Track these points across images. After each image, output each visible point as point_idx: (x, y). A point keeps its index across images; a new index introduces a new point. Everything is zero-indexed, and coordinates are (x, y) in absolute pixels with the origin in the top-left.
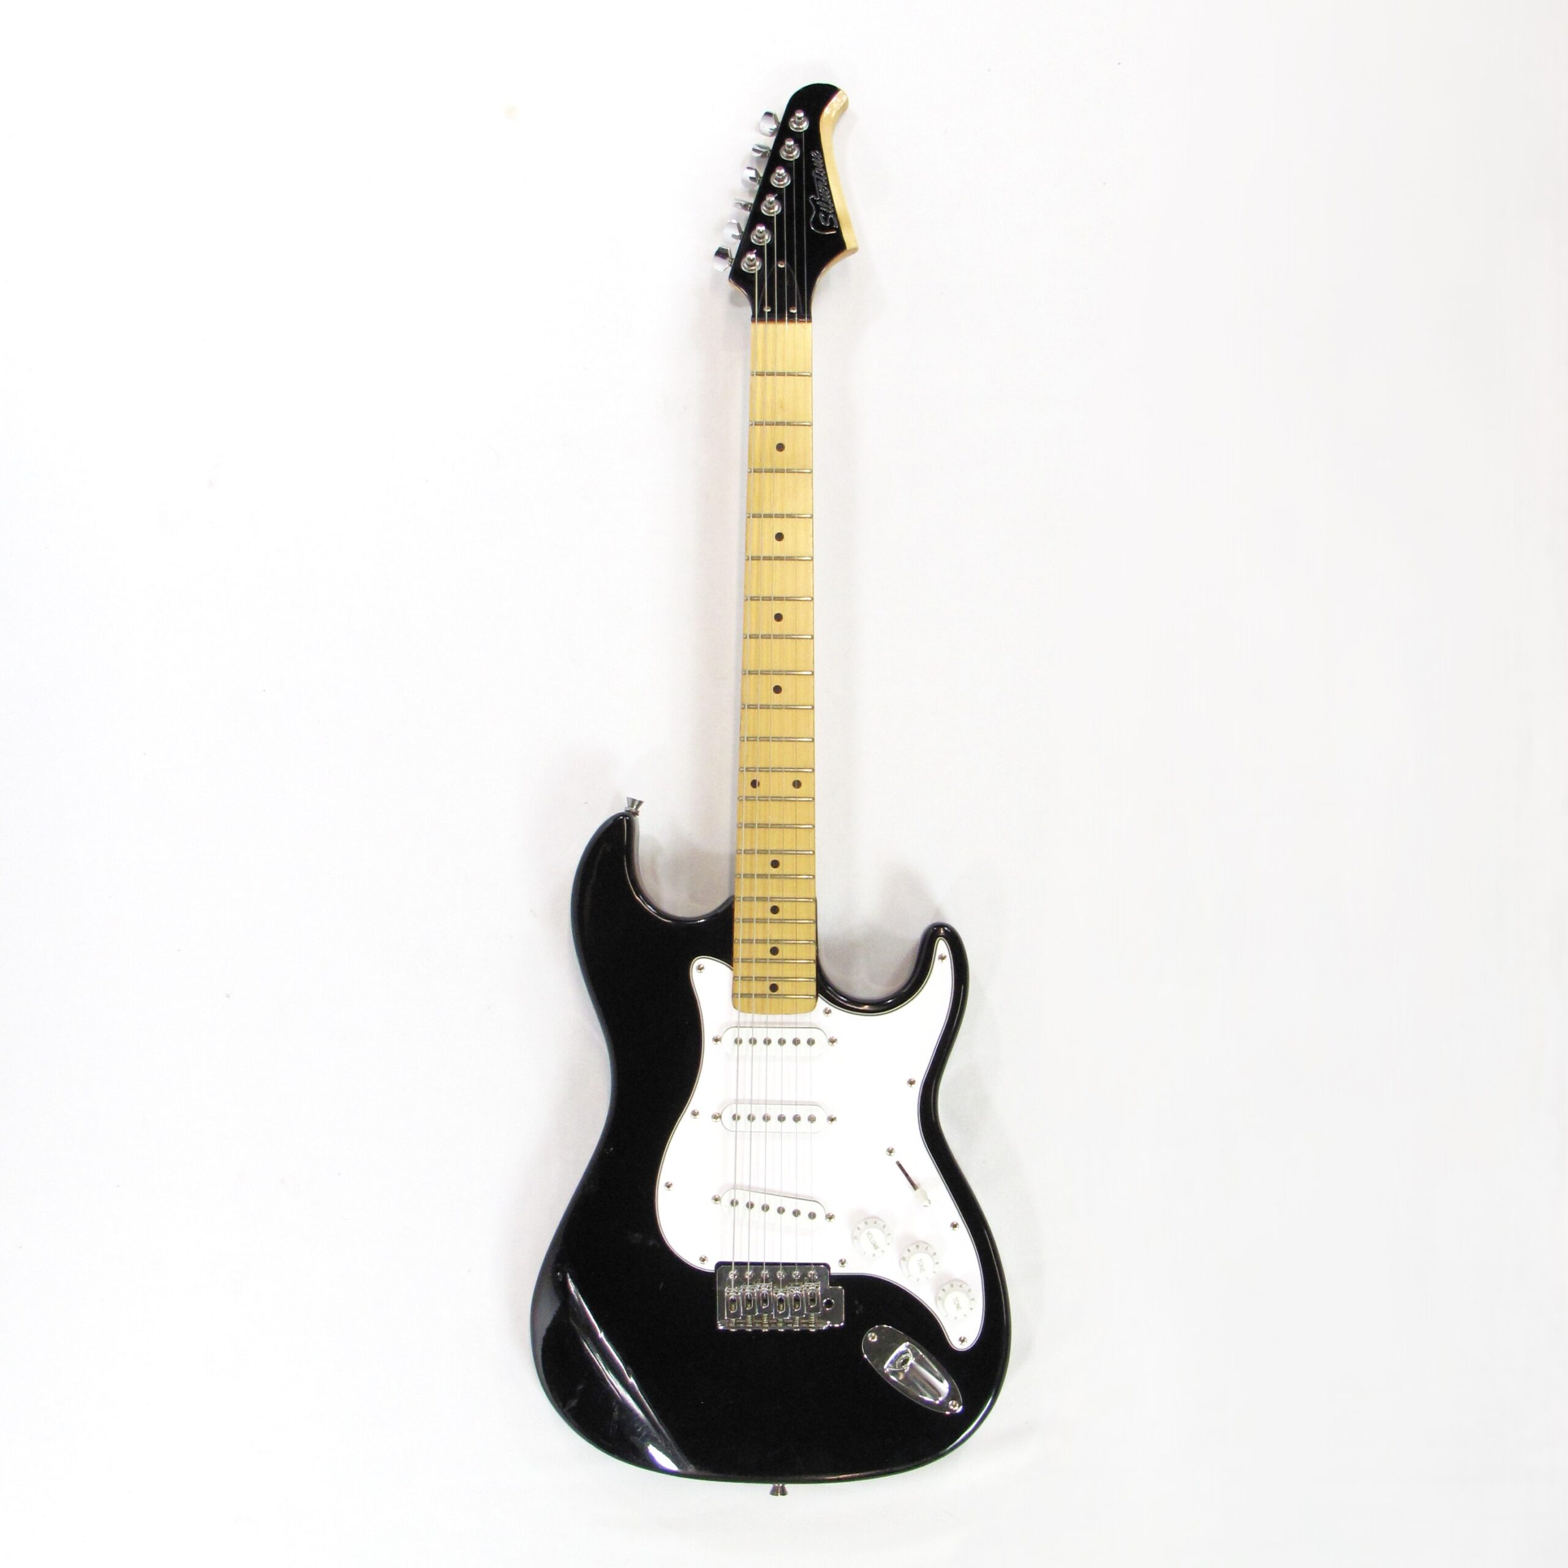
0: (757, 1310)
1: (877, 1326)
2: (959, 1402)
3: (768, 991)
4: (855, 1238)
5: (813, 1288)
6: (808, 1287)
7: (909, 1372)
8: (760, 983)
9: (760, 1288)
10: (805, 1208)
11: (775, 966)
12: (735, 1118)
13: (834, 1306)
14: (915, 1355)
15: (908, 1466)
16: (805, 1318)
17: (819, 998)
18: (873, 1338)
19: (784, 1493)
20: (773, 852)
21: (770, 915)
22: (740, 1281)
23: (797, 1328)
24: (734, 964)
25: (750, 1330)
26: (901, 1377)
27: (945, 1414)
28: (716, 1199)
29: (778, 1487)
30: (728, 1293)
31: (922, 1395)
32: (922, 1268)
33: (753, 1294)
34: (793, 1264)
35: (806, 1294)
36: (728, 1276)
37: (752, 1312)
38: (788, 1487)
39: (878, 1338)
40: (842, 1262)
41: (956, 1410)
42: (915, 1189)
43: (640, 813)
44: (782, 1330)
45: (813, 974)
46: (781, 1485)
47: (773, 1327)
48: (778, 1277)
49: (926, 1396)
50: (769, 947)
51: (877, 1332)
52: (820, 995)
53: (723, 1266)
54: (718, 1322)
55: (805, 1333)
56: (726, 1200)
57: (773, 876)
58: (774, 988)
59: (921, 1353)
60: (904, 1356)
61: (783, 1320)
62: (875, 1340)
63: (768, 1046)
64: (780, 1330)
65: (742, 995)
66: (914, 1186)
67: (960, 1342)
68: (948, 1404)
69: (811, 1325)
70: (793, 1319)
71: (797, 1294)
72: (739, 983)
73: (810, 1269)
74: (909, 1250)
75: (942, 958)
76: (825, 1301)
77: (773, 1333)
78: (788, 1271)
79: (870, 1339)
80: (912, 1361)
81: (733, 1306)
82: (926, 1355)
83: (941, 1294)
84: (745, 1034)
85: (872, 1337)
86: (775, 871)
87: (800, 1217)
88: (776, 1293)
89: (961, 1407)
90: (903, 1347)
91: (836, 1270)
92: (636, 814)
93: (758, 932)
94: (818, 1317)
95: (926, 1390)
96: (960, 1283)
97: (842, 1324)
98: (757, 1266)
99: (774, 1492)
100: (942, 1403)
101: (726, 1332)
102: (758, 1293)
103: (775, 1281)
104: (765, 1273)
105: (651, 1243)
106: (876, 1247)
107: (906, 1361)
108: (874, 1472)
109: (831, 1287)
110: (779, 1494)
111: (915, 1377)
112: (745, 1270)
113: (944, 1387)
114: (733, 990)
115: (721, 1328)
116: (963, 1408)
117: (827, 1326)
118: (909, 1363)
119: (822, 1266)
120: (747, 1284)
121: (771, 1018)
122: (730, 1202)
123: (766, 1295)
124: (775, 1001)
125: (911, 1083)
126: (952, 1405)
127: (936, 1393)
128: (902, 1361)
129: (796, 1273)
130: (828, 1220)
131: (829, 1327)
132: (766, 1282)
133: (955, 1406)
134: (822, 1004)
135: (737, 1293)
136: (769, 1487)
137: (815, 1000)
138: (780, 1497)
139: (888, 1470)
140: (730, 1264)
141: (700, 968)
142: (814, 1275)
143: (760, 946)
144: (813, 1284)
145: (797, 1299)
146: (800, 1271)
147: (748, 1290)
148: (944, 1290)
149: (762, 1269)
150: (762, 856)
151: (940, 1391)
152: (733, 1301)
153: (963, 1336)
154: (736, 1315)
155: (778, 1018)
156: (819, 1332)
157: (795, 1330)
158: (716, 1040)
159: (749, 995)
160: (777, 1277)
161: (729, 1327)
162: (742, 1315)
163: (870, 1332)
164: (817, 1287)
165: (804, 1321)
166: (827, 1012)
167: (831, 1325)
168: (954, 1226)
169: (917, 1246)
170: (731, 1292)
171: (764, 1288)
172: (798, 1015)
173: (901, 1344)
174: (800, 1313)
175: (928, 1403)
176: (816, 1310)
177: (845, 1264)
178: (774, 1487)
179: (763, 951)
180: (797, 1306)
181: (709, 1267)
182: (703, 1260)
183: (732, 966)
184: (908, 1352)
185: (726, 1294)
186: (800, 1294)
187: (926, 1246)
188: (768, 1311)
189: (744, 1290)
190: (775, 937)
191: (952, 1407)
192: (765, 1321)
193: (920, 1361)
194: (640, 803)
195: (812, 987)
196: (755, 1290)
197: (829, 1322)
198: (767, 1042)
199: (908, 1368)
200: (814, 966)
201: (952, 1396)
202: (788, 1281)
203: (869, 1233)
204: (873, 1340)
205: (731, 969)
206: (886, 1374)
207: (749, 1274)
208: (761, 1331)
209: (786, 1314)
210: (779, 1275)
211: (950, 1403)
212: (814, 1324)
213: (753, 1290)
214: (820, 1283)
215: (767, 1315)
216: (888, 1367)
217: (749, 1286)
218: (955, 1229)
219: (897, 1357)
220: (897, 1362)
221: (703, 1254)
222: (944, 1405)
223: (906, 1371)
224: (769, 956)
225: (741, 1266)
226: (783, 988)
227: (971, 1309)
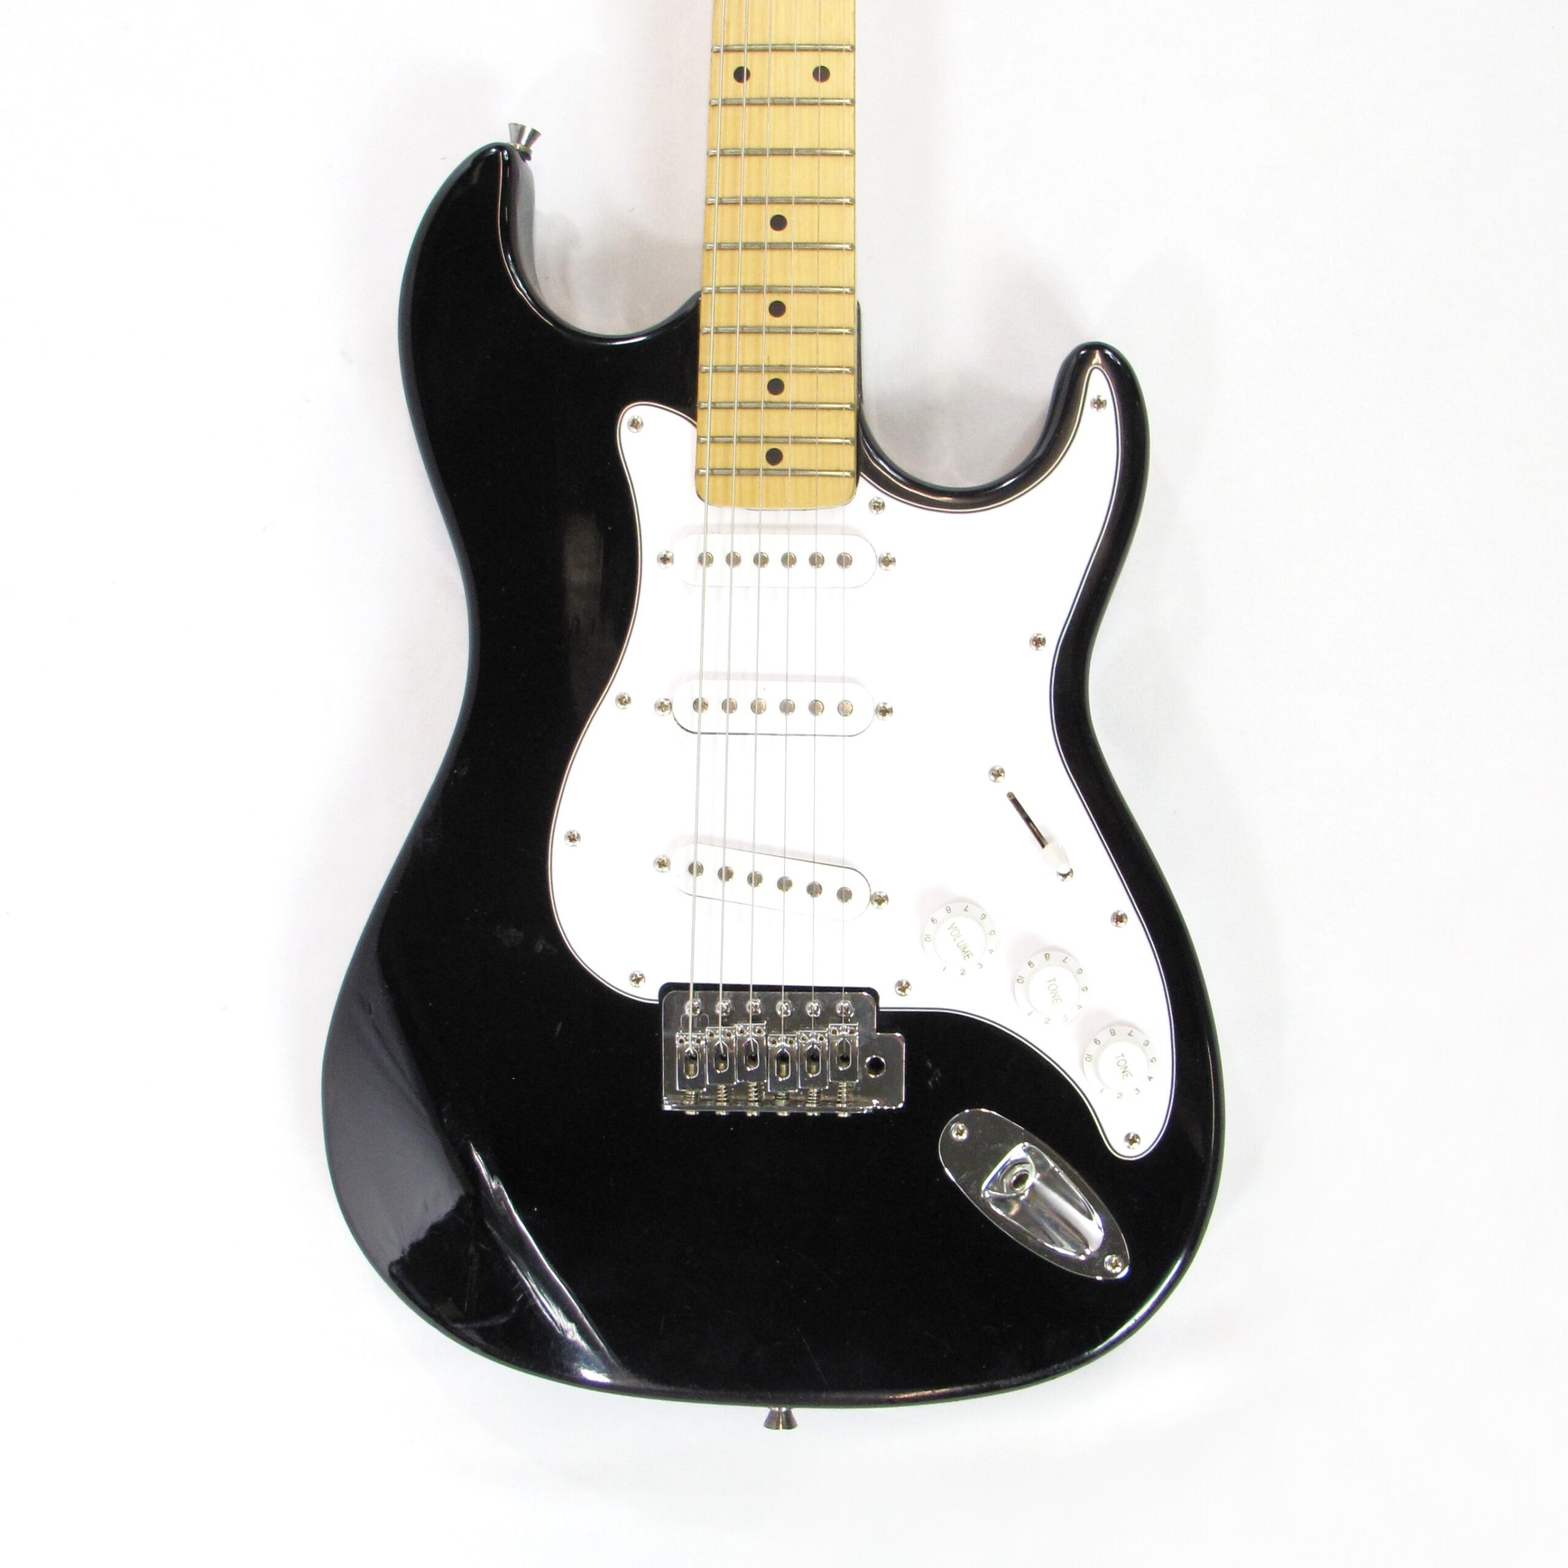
0: (736, 1074)
1: (967, 1111)
2: (1123, 1257)
3: (763, 463)
4: (927, 938)
5: (845, 1032)
6: (834, 1032)
7: (1027, 1200)
8: (747, 448)
9: (742, 1032)
10: (831, 880)
11: (775, 415)
12: (699, 705)
13: (885, 1071)
14: (1041, 1168)
15: (1024, 1378)
16: (826, 1092)
17: (861, 479)
18: (960, 1133)
19: (789, 1424)
20: (773, 201)
21: (768, 320)
22: (706, 1019)
23: (813, 1110)
24: (700, 413)
25: (723, 1113)
26: (1015, 1209)
27: (1096, 1280)
28: (662, 864)
29: (779, 1413)
30: (681, 1041)
31: (1053, 1243)
32: (1055, 997)
33: (730, 1043)
34: (807, 989)
35: (831, 1045)
36: (682, 1011)
37: (727, 1078)
38: (798, 1413)
39: (969, 1136)
40: (903, 987)
41: (1117, 1274)
42: (1043, 846)
43: (533, 156)
44: (786, 1114)
45: (850, 430)
46: (784, 1409)
47: (767, 1109)
48: (779, 1013)
49: (1062, 1246)
50: (766, 378)
51: (967, 1121)
52: (862, 473)
53: (673, 991)
54: (665, 1098)
55: (828, 1120)
56: (679, 865)
57: (773, 246)
58: (774, 456)
59: (1052, 1164)
60: (1018, 1169)
61: (788, 1095)
62: (964, 1136)
63: (762, 569)
64: (780, 1114)
65: (713, 472)
66: (1041, 841)
67: (1127, 1144)
68: (1103, 1261)
69: (840, 1105)
70: (806, 1092)
71: (813, 1044)
72: (708, 447)
73: (839, 999)
74: (1030, 964)
75: (1099, 404)
76: (868, 1060)
77: (768, 1119)
78: (799, 1002)
79: (954, 1135)
80: (1033, 1178)
81: (692, 1066)
82: (1063, 1168)
83: (1092, 1049)
84: (719, 548)
85: (958, 1132)
86: (778, 236)
87: (819, 898)
88: (774, 1042)
89: (1126, 1270)
90: (1017, 1152)
91: (890, 1001)
92: (526, 155)
93: (746, 351)
94: (852, 1091)
95: (1059, 1233)
96: (1129, 1029)
97: (901, 1106)
98: (737, 990)
99: (772, 1422)
100: (1091, 1259)
101: (678, 1117)
102: (740, 1041)
103: (774, 1023)
104: (753, 1004)
105: (539, 947)
106: (967, 954)
107: (1022, 1179)
108: (959, 1389)
109: (878, 1034)
110: (781, 1426)
111: (1040, 1212)
112: (715, 1000)
113: (1093, 1228)
114: (697, 462)
115: (667, 1108)
116: (1129, 1268)
117: (871, 1107)
118: (1028, 1184)
119: (865, 994)
120: (717, 1024)
121: (768, 517)
122: (687, 868)
123: (755, 1044)
124: (775, 482)
125: (1038, 642)
126: (1110, 1263)
127: (1079, 1240)
128: (1014, 1178)
129: (813, 1007)
130: (876, 904)
131: (875, 1110)
132: (754, 1021)
133: (1115, 1266)
134: (867, 490)
135: (698, 1041)
136: (762, 1412)
137: (853, 480)
138: (782, 1431)
139: (985, 1385)
140: (685, 987)
141: (635, 424)
142: (847, 1010)
143: (749, 378)
144: (844, 1025)
145: (813, 1057)
146: (822, 1001)
147: (719, 1035)
148: (1096, 1041)
149: (747, 999)
150: (753, 209)
151: (1087, 1237)
152: (692, 1058)
153: (1133, 1131)
154: (697, 1084)
155: (782, 517)
156: (856, 1118)
157: (810, 1114)
158: (665, 559)
159: (726, 472)
160: (776, 1013)
161: (682, 1106)
162: (708, 1083)
163: (955, 1121)
164: (852, 1032)
165: (827, 1098)
166: (878, 506)
167: (879, 1107)
168: (1119, 918)
169: (1047, 956)
170: (688, 1041)
171: (750, 1032)
172: (819, 511)
173: (1013, 1146)
174: (820, 1081)
175: (1064, 1259)
176: (850, 1075)
177: (907, 991)
178: (772, 1413)
179: (755, 388)
180: (814, 1067)
181: (648, 993)
182: (637, 979)
183: (696, 420)
184: (1027, 1163)
185: (677, 1042)
186: (819, 1045)
187: (1064, 956)
188: (758, 1076)
189: (711, 1035)
190: (776, 361)
191: (1109, 1268)
192: (753, 1095)
193: (1050, 1180)
194: (534, 134)
195: (848, 458)
196: (733, 1037)
197: (875, 1102)
198: (761, 560)
199: (1027, 1193)
200: (850, 418)
201: (1109, 1246)
202: (798, 1021)
203: (952, 927)
204: (960, 1138)
205: (695, 426)
206: (984, 1200)
207: (722, 1005)
208: (744, 1114)
209: (792, 1083)
210: (781, 1010)
211: (1107, 1258)
212: (847, 1102)
213: (729, 1035)
214: (857, 1024)
215: (755, 1084)
216: (987, 1188)
217: (721, 1028)
218: (1121, 924)
219: (1006, 1170)
220: (1005, 1180)
221: (639, 970)
222: (1094, 1262)
223: (1022, 1198)
224: (767, 396)
225: (707, 990)
226: (792, 457)
227: (1150, 1078)
